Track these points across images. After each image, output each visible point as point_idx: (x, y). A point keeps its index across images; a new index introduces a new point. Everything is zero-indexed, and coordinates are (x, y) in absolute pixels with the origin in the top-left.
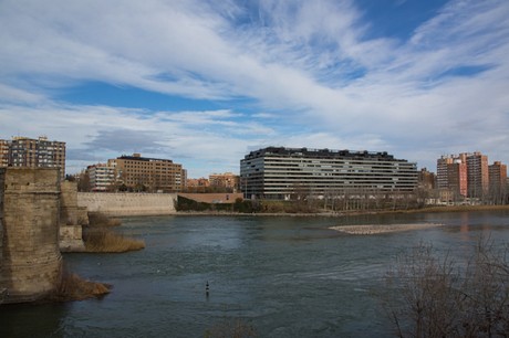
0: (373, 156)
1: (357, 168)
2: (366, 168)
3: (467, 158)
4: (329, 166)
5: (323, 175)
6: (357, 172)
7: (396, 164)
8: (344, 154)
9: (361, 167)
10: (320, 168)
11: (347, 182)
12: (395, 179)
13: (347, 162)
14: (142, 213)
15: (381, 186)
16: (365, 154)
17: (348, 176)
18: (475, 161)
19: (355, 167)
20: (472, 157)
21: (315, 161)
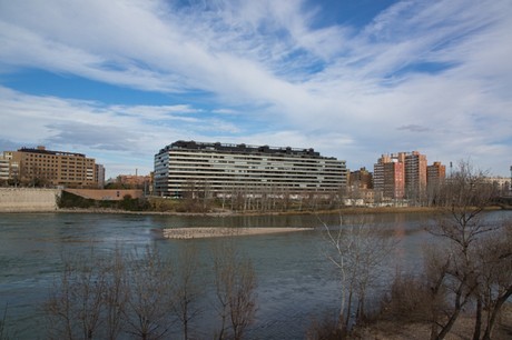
0: (296, 153)
1: (276, 166)
2: (287, 165)
3: (406, 158)
4: (244, 163)
5: (237, 172)
6: (276, 169)
7: (322, 162)
8: (264, 150)
9: (281, 164)
10: (233, 165)
11: (264, 180)
12: (321, 178)
13: (265, 159)
14: (16, 210)
15: (303, 186)
16: (288, 151)
17: (267, 174)
18: (412, 161)
19: (274, 164)
20: (411, 157)
21: (228, 157)
